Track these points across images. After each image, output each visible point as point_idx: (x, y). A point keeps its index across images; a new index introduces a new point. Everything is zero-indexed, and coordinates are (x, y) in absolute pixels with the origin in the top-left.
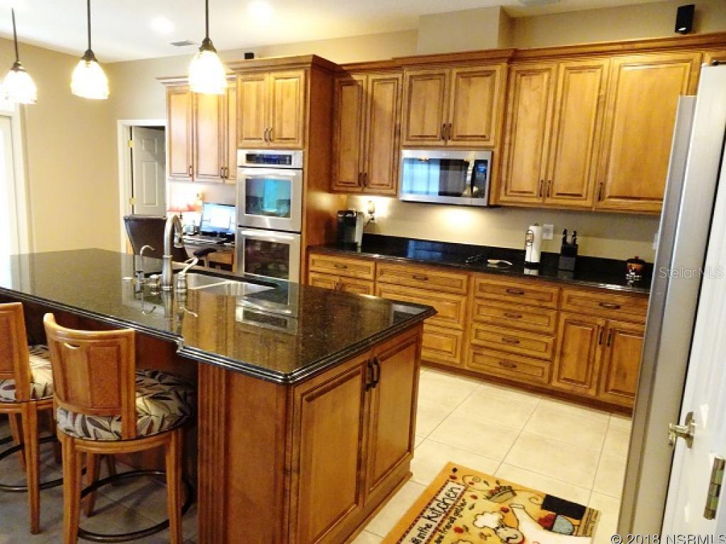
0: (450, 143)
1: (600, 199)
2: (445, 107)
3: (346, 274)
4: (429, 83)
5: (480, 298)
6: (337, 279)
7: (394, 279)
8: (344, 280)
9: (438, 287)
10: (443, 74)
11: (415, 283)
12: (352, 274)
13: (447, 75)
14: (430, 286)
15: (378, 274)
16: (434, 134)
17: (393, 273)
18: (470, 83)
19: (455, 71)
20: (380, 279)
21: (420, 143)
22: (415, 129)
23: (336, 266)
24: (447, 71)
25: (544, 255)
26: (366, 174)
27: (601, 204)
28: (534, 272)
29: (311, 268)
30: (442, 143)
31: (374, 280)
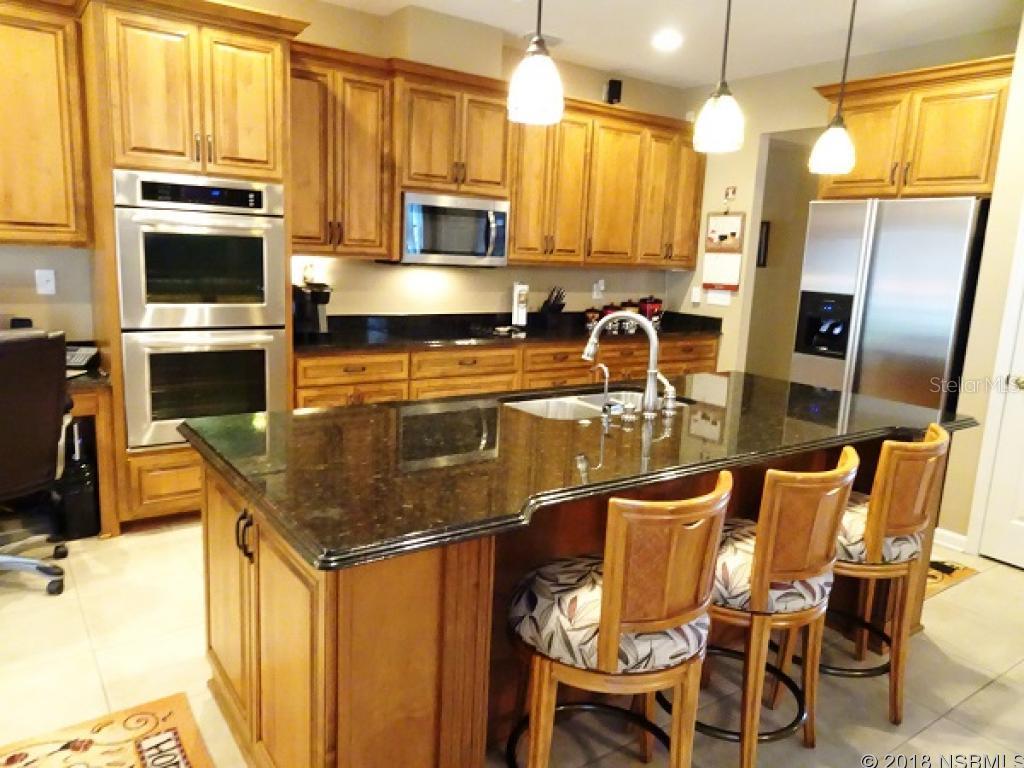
0: (464, 188)
1: (589, 254)
2: (456, 141)
3: (366, 379)
4: (437, 105)
5: (531, 371)
6: (350, 391)
7: (438, 370)
8: (363, 389)
9: (490, 369)
10: (453, 98)
11: (465, 370)
12: (375, 378)
13: (457, 99)
14: (481, 371)
15: (414, 369)
16: (444, 173)
17: (435, 363)
18: (483, 116)
19: (467, 97)
20: (418, 375)
21: (426, 184)
22: (418, 164)
23: (346, 371)
24: (457, 94)
25: (530, 316)
26: (339, 225)
27: (589, 260)
28: (522, 335)
29: (301, 382)
30: (453, 187)
31: (410, 379)
